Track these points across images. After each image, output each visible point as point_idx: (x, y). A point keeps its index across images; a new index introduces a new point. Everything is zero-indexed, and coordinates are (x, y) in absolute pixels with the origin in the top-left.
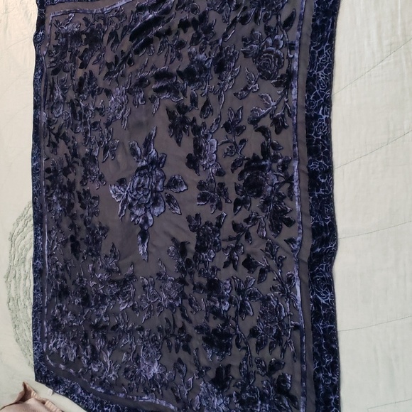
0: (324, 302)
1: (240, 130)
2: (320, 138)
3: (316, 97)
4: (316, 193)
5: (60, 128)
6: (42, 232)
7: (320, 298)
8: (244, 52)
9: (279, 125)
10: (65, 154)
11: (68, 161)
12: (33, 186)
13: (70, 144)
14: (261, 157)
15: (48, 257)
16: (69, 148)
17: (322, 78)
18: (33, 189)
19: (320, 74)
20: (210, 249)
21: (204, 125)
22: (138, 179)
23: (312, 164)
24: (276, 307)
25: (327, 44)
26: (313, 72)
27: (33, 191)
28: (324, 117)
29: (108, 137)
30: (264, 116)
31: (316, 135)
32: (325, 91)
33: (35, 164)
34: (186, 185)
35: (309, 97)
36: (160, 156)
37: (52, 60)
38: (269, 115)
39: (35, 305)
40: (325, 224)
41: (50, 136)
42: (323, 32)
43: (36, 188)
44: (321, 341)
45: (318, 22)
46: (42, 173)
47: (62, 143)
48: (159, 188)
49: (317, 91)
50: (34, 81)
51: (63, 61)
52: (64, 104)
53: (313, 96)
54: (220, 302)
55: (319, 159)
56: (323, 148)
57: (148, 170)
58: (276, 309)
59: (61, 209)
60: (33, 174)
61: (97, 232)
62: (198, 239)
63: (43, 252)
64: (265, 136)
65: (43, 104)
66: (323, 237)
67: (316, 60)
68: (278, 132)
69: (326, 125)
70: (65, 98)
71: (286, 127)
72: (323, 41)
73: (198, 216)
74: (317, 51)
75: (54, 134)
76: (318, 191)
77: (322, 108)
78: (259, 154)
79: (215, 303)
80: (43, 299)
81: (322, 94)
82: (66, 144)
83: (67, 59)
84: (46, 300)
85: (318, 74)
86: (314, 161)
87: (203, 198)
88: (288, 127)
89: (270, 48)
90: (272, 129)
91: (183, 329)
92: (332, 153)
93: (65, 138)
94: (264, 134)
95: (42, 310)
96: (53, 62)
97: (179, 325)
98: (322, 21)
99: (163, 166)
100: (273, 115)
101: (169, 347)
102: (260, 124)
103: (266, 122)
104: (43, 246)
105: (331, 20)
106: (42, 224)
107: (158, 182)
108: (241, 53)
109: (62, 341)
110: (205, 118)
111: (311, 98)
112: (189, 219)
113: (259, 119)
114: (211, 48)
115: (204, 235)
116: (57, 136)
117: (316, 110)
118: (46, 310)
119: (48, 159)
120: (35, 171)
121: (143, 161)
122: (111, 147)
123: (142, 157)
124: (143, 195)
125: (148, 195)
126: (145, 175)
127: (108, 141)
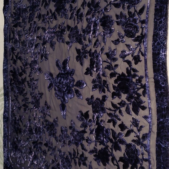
0: (164, 146)
1: (115, 60)
2: (161, 64)
3: (158, 44)
4: (160, 92)
5: (18, 54)
6: (8, 100)
7: (161, 144)
8: (117, 22)
9: (137, 60)
10: (21, 66)
11: (22, 69)
12: (3, 78)
13: (23, 61)
14: (127, 75)
15: (11, 112)
16: (22, 63)
17: (161, 34)
18: (4, 79)
19: (160, 33)
20: (100, 111)
21: (96, 51)
22: (60, 78)
23: (156, 77)
24: (135, 150)
25: (164, 18)
26: (156, 31)
27: (4, 80)
28: (164, 53)
29: (43, 50)
30: (128, 55)
31: (159, 62)
32: (163, 41)
33: (5, 68)
34: (86, 83)
35: (154, 44)
36: (71, 70)
37: (13, 19)
38: (131, 55)
39: (5, 134)
40: (164, 107)
41: (13, 55)
42: (161, 12)
43: (5, 79)
44: (161, 166)
45: (158, 7)
46: (9, 72)
47: (19, 61)
48: (71, 86)
49: (159, 41)
50: (4, 28)
51: (19, 21)
52: (19, 42)
53: (156, 43)
54: (103, 137)
55: (160, 74)
56: (162, 69)
57: (65, 76)
58: (134, 151)
59: (18, 92)
60: (3, 72)
61: (38, 96)
62: (93, 107)
63: (9, 109)
64: (129, 65)
65: (8, 39)
66: (163, 113)
67: (158, 26)
68: (136, 63)
69: (164, 57)
70: (20, 40)
71: (140, 61)
72: (161, 17)
73: (92, 97)
74: (158, 21)
75: (15, 56)
76: (161, 90)
77: (161, 50)
78: (125, 73)
79: (101, 137)
80: (8, 132)
81: (162, 42)
82: (21, 62)
83: (21, 21)
84: (10, 132)
85: (159, 33)
86: (157, 75)
87: (95, 87)
88: (141, 61)
89: (131, 23)
90: (133, 62)
91: (82, 155)
92: (167, 72)
93: (20, 58)
94: (128, 64)
95: (8, 137)
96: (14, 21)
97: (80, 153)
98: (160, 7)
99: (73, 75)
100: (133, 55)
101: (75, 163)
102: (126, 59)
103: (130, 58)
104: (9, 106)
105: (165, 6)
106: (8, 96)
107: (71, 82)
108: (115, 22)
109: (18, 154)
110: (96, 48)
111: (156, 44)
112: (87, 100)
113: (125, 56)
114: (99, 14)
115: (96, 105)
116: (16, 56)
117: (158, 50)
118: (10, 137)
119: (11, 66)
120: (5, 71)
121: (62, 71)
122: (45, 55)
123: (62, 69)
124: (63, 87)
125: (65, 87)
126: (63, 77)
127: (43, 52)
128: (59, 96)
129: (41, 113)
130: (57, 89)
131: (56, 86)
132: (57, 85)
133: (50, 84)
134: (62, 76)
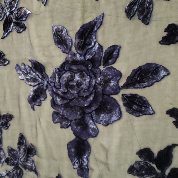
22: (68, 74)
29: (11, 7)
57: (87, 67)
121: (75, 55)
122: (17, 18)
123: (73, 49)
124: (79, 96)
125: (87, 97)
126: (80, 72)
127: (11, 13)
128: (67, 119)
129: (5, 164)
130: (60, 103)
131: (58, 95)
132: (59, 92)
133: (35, 91)
134: (74, 67)
